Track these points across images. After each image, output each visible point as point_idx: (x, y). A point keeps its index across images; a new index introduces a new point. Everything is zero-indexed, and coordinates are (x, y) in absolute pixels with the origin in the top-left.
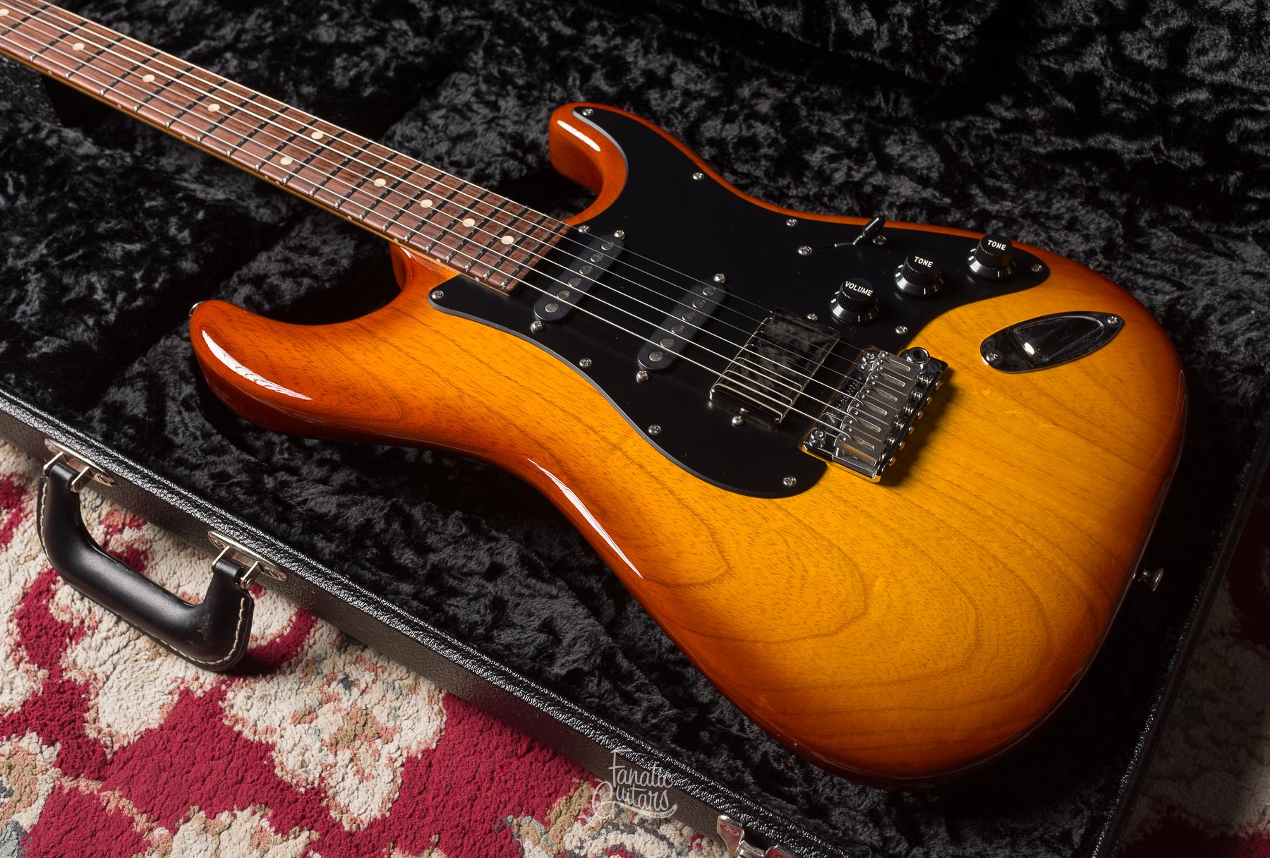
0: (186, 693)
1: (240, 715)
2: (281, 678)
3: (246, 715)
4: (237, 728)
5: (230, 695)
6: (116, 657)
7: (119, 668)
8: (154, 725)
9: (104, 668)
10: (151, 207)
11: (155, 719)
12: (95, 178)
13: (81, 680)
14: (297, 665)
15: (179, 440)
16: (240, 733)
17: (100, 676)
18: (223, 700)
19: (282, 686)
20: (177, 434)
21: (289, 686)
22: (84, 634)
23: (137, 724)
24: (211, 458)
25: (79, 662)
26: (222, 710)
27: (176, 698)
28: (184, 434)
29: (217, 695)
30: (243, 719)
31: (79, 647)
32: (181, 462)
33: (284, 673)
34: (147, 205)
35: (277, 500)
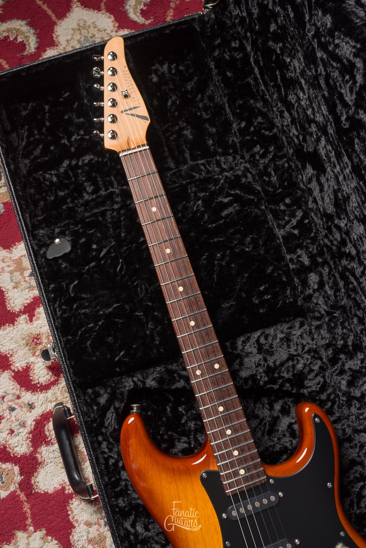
0: (63, 489)
1: (73, 509)
2: (90, 506)
3: (74, 510)
4: (69, 513)
5: (74, 500)
6: (53, 460)
7: (52, 464)
8: (50, 492)
9: (48, 461)
10: (156, 315)
11: (51, 491)
12: (147, 285)
13: (40, 460)
14: (97, 505)
15: (106, 425)
16: (70, 515)
17: (45, 463)
18: (72, 500)
19: (89, 509)
20: (107, 421)
21: (91, 510)
22: (49, 445)
23: (45, 488)
24: (111, 440)
25: (43, 453)
26: (69, 503)
27: (60, 487)
28: (109, 423)
29: (70, 497)
30: (73, 511)
31: (46, 448)
32: (102, 434)
33: (92, 505)
34: (156, 313)
35: (119, 473)
